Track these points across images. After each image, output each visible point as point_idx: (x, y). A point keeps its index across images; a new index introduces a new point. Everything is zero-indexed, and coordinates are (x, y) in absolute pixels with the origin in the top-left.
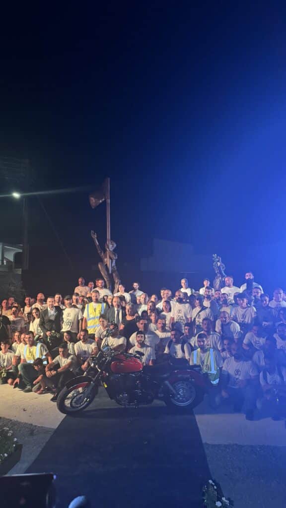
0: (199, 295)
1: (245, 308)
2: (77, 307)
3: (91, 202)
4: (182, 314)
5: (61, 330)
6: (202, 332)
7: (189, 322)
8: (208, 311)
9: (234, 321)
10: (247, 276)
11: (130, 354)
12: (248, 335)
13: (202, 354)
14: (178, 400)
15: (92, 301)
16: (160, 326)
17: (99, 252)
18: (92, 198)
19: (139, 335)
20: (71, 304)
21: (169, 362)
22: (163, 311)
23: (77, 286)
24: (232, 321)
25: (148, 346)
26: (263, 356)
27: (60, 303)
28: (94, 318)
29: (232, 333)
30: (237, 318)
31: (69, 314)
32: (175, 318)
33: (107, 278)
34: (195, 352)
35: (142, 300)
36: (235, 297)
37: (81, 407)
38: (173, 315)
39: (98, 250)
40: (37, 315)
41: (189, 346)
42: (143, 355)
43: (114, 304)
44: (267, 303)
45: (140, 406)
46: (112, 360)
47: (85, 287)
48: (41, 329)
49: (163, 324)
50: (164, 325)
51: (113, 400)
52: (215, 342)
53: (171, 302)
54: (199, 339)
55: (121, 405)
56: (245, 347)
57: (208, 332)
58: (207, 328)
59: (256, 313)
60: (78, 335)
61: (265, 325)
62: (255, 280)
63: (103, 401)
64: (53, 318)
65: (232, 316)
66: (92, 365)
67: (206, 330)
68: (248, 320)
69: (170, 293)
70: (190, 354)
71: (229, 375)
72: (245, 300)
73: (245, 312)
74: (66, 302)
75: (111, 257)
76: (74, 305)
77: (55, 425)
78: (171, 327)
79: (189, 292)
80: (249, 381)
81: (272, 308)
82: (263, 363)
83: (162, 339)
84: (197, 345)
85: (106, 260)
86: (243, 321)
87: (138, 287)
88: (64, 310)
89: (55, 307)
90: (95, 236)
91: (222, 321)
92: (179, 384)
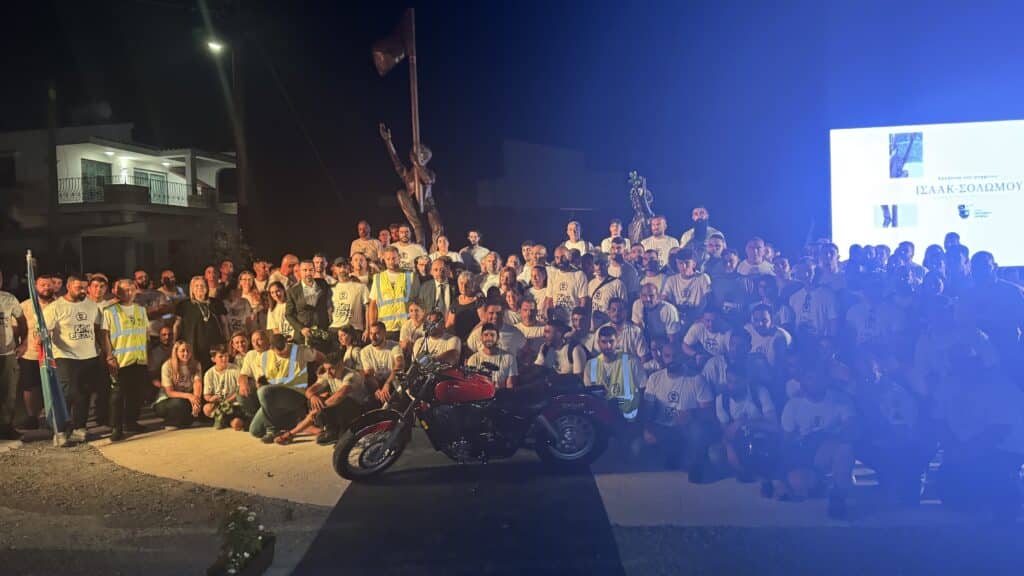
0: (600, 254)
1: (690, 277)
2: (359, 281)
3: (377, 62)
4: (567, 292)
5: (330, 324)
6: (608, 324)
7: (582, 305)
8: (616, 284)
9: (668, 301)
10: (696, 214)
11: (471, 368)
12: (694, 328)
13: (606, 365)
14: (563, 450)
15: (386, 268)
16: (526, 314)
17: (398, 169)
18: (379, 54)
19: (486, 332)
20: (346, 275)
21: (546, 380)
22: (531, 285)
23: (355, 239)
24: (663, 302)
25: (504, 352)
26: (726, 366)
27: (324, 274)
28: (392, 302)
29: (664, 325)
30: (673, 295)
31: (344, 294)
32: (555, 300)
33: (415, 223)
34: (594, 362)
35: (489, 265)
36: (672, 257)
37: (380, 467)
38: (551, 293)
39: (396, 164)
40: (279, 297)
41: (583, 351)
42: (497, 369)
43: (435, 273)
44: (735, 265)
45: (491, 461)
46: (436, 380)
47: (371, 241)
48: (291, 324)
49: (531, 310)
50: (534, 312)
51: (440, 452)
52: (632, 344)
53: (547, 268)
54: (603, 338)
55: (456, 459)
56: (688, 351)
57: (619, 323)
58: (618, 316)
59: (711, 286)
60: (365, 334)
61: (727, 308)
62: (712, 222)
63: (421, 453)
64: (312, 302)
65: (664, 293)
66: (399, 389)
67: (615, 319)
68: (695, 299)
69: (543, 251)
70: (583, 367)
71: (657, 402)
72: (692, 263)
73: (691, 284)
74: (338, 270)
75: (424, 178)
76: (352, 277)
77: (333, 501)
78: (546, 315)
79: (581, 247)
80: (694, 412)
81: (744, 276)
82: (723, 380)
83: (530, 341)
84: (597, 347)
85: (412, 185)
86: (685, 302)
87: (478, 239)
88: (334, 285)
89: (316, 279)
90: (387, 136)
91: (643, 302)
92: (562, 420)
